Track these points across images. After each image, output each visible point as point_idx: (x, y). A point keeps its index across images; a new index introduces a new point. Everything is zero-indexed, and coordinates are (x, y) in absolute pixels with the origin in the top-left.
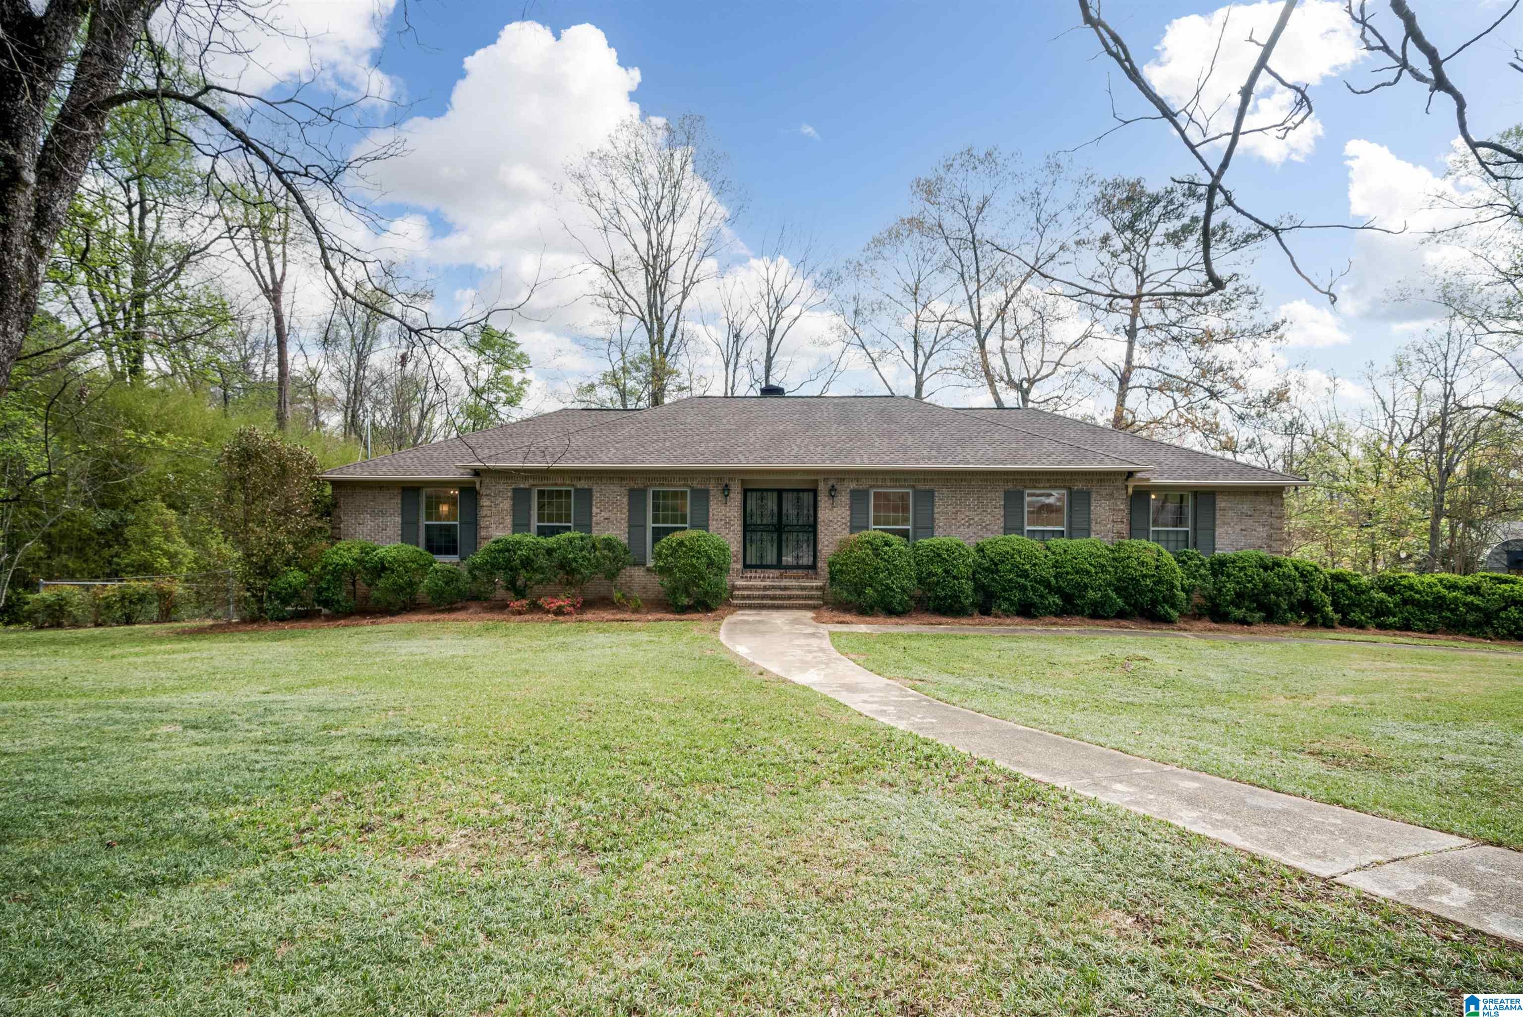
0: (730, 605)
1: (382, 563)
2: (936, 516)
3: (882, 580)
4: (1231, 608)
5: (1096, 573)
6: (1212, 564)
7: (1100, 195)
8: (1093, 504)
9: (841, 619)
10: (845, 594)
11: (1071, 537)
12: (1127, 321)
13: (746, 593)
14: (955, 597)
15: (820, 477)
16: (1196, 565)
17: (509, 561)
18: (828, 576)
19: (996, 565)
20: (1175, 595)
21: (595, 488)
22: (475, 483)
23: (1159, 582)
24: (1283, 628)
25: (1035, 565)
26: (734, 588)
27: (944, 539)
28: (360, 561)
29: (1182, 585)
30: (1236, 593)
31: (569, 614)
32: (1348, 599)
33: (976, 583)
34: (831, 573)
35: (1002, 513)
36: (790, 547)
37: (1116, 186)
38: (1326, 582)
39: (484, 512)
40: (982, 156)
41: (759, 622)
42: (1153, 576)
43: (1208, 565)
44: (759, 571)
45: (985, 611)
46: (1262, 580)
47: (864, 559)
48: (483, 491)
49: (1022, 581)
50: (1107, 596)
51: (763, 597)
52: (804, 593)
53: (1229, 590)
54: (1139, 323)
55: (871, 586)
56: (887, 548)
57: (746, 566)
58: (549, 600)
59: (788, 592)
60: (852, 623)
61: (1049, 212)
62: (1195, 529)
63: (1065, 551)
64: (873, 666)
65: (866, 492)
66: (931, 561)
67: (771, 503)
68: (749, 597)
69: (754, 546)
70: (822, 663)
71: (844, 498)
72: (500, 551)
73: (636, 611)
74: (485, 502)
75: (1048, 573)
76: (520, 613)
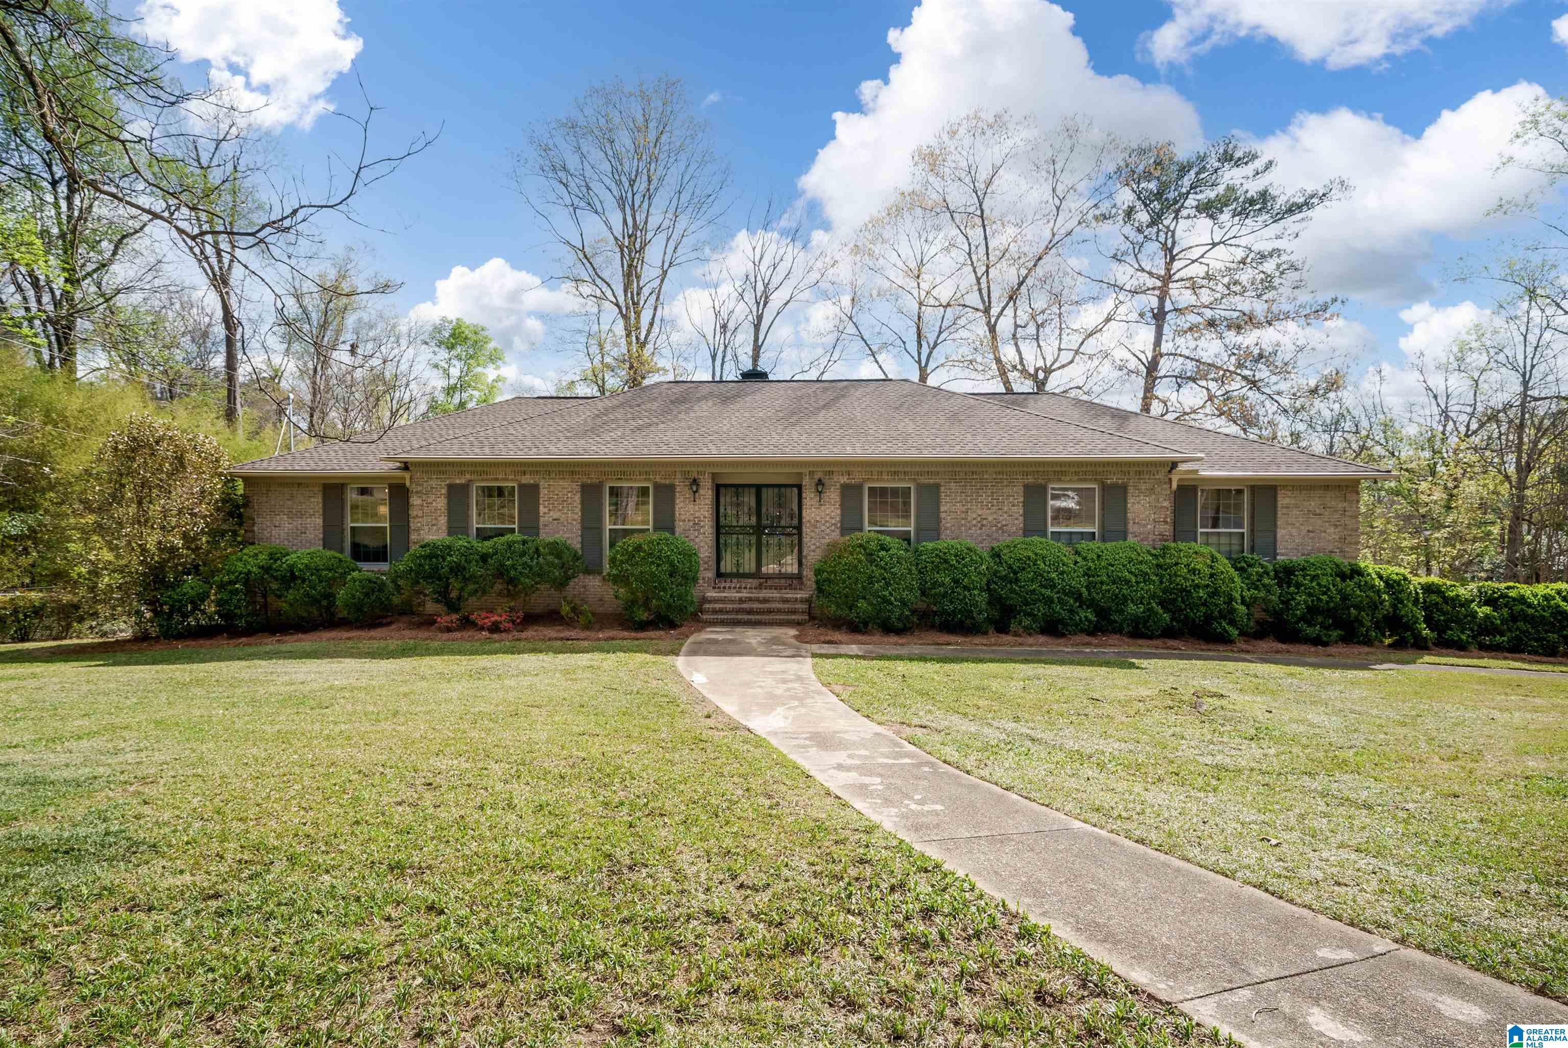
0: (699, 621)
1: (292, 573)
2: (943, 515)
3: (877, 591)
4: (1302, 625)
5: (1137, 582)
6: (1275, 571)
7: (1122, 164)
8: (1131, 500)
9: (828, 638)
10: (833, 608)
11: (1104, 539)
12: (1155, 302)
13: (718, 606)
14: (968, 614)
15: (805, 470)
16: (1257, 573)
17: (436, 569)
18: (814, 586)
19: (1015, 573)
20: (1235, 610)
21: (542, 484)
22: (404, 478)
23: (1215, 593)
24: (1366, 649)
25: (1062, 573)
26: (704, 600)
27: (952, 542)
28: (266, 569)
29: (1242, 597)
30: (1308, 607)
31: (506, 631)
32: (1444, 614)
33: (991, 595)
34: (817, 582)
35: (1021, 512)
36: (771, 554)
37: (1142, 152)
38: (1417, 593)
39: (413, 512)
40: (991, 120)
41: (730, 641)
42: (1207, 586)
43: (1272, 574)
44: (735, 580)
45: (1002, 628)
46: (1340, 592)
47: (856, 567)
48: (414, 488)
49: (1048, 592)
50: (1151, 610)
51: (738, 611)
52: (786, 606)
53: (1298, 604)
54: (1168, 306)
55: (864, 598)
56: (883, 553)
57: (719, 575)
58: (484, 614)
59: (767, 606)
60: (841, 643)
61: (1066, 182)
62: (1252, 531)
63: (1099, 556)
64: (859, 703)
65: (859, 487)
66: (937, 569)
67: (749, 499)
68: (721, 611)
69: (729, 549)
70: (794, 698)
71: (833, 495)
72: (425, 557)
73: (587, 627)
74: (415, 501)
75: (1079, 582)
76: (449, 630)
